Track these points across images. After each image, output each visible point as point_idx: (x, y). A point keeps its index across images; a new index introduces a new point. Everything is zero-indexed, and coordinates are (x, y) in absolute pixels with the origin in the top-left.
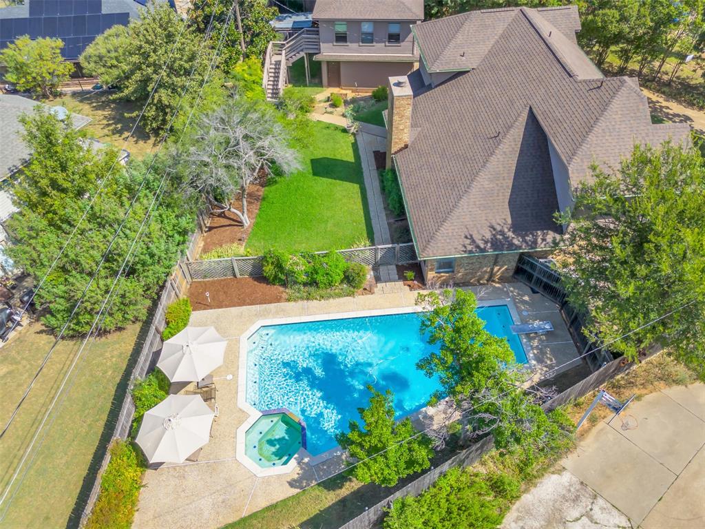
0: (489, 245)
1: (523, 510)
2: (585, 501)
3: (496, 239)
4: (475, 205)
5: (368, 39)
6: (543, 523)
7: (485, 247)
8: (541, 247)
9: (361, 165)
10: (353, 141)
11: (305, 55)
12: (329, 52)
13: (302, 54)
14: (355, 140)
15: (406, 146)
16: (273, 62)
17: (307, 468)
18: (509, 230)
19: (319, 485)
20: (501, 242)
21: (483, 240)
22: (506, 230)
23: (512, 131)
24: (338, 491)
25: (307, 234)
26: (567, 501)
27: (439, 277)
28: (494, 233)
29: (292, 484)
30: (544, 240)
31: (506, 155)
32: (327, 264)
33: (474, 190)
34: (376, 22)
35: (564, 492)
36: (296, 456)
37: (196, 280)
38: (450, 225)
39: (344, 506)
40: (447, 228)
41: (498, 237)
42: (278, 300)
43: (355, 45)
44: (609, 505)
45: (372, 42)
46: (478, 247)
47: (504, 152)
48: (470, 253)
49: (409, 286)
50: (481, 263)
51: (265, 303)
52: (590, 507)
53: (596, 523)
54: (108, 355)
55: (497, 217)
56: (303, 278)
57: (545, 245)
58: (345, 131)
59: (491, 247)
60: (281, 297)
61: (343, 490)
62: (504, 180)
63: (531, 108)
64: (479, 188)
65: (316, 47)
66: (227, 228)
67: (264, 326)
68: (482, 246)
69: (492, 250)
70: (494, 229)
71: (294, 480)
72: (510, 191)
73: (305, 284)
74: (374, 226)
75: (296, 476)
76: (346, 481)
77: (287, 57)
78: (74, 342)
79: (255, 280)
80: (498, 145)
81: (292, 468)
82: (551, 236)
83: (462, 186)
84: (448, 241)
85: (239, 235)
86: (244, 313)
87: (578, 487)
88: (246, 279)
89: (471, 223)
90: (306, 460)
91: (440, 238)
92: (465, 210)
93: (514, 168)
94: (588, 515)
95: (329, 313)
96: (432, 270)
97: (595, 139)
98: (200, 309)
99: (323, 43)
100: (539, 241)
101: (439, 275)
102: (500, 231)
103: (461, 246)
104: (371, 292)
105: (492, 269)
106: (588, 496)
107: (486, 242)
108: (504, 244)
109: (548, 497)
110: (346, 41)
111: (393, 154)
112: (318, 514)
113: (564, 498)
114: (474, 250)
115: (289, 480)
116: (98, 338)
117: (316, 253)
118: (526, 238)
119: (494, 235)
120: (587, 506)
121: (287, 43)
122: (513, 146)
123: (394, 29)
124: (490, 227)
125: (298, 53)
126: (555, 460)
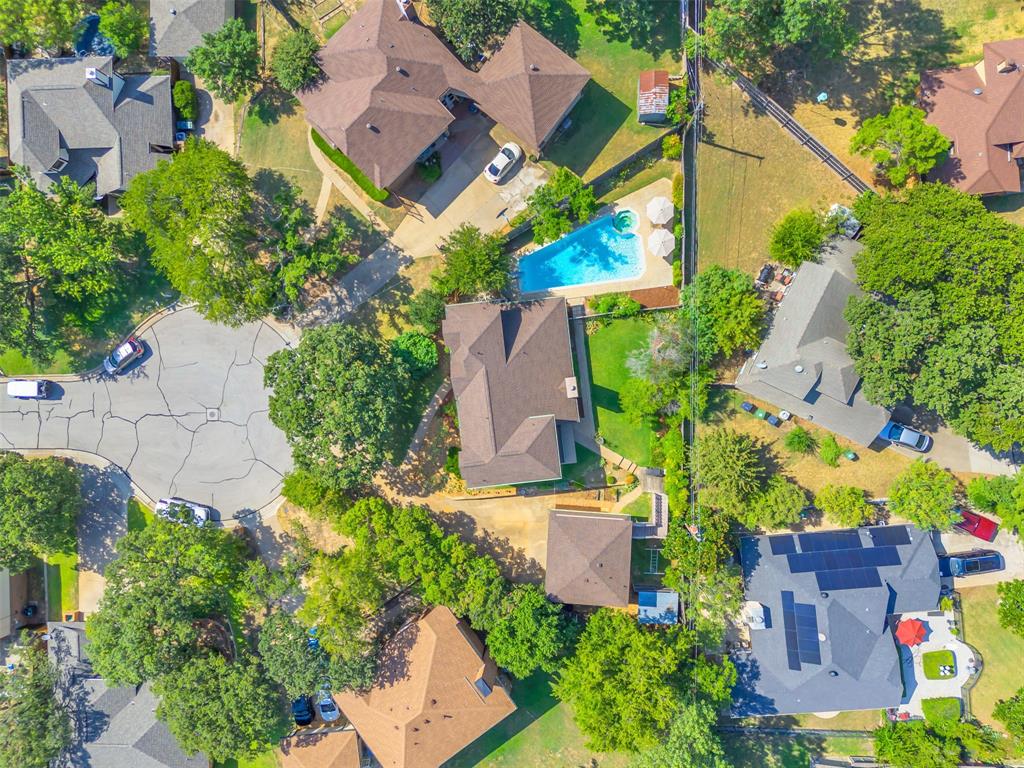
17: (612, 210)
21: (530, 310)
71: (615, 205)
75: (614, 208)
115: (618, 205)
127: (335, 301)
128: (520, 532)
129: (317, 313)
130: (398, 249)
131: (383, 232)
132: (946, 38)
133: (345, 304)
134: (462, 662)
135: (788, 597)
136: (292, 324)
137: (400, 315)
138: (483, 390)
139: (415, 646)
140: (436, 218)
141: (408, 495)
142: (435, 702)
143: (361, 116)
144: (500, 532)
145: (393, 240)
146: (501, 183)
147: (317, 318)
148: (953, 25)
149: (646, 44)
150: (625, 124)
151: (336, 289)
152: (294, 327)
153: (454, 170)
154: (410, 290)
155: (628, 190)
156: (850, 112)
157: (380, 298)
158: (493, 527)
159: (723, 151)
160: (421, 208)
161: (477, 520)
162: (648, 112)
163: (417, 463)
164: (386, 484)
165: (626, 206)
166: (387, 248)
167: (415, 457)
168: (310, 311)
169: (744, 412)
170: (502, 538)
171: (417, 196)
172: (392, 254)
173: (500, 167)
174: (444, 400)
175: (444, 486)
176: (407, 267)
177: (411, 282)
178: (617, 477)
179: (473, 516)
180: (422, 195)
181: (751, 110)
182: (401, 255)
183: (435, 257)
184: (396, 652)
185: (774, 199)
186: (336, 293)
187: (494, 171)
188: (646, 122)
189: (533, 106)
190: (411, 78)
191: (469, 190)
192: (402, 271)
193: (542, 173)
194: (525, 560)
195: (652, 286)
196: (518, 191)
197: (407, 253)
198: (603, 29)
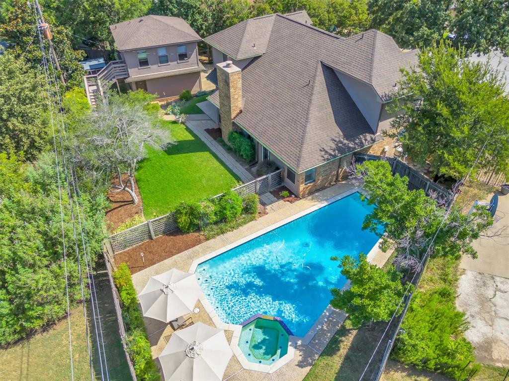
0: (337, 152)
1: (463, 305)
2: (490, 283)
3: (339, 147)
4: (317, 128)
5: (164, 60)
6: (479, 307)
7: (335, 154)
8: (366, 145)
9: (201, 140)
10: (185, 127)
11: (117, 81)
12: (136, 74)
13: (114, 80)
14: (186, 126)
15: (241, 112)
16: (91, 91)
17: (304, 349)
18: (344, 139)
19: (321, 355)
20: (342, 148)
21: (332, 149)
22: (342, 140)
23: (317, 78)
24: (339, 353)
25: (190, 193)
26: (481, 287)
27: (307, 188)
28: (336, 143)
29: (301, 365)
30: (366, 140)
31: (320, 93)
32: (230, 199)
33: (312, 120)
34: (168, 47)
35: (475, 283)
36: (290, 343)
37: (117, 253)
38: (307, 145)
39: (351, 361)
40: (306, 148)
41: (340, 145)
42: (199, 242)
43: (155, 67)
44: (504, 279)
45: (168, 62)
46: (330, 155)
47: (318, 92)
48: (328, 160)
49: (288, 201)
50: (331, 168)
51: (190, 248)
52: (495, 285)
53: (505, 292)
54: (65, 342)
55: (333, 133)
56: (214, 218)
57: (368, 143)
58: (175, 122)
59: (339, 153)
60: (200, 240)
61: (342, 350)
62: (326, 109)
63: (321, 62)
64: (314, 118)
65: (125, 73)
66: (120, 209)
67: (200, 264)
68: (333, 153)
69: (340, 155)
70: (335, 141)
71: (301, 362)
72: (333, 115)
73: (216, 223)
74: (236, 173)
75: (300, 358)
76: (339, 343)
77: (102, 85)
78: (21, 345)
79: (169, 236)
80: (313, 88)
81: (293, 354)
82: (368, 136)
83: (302, 120)
84: (311, 156)
85: (134, 210)
86: (177, 261)
87: (480, 276)
88: (161, 237)
89: (319, 141)
90: (299, 343)
91: (305, 156)
92: (312, 133)
93: (329, 100)
94: (497, 289)
95: (245, 236)
96: (302, 183)
97: (377, 65)
98: (136, 271)
99: (130, 68)
100: (364, 141)
101: (307, 186)
102: (339, 141)
103: (320, 157)
104: (266, 213)
105: (338, 172)
106: (488, 279)
107: (334, 151)
108: (345, 149)
109: (470, 290)
110: (148, 65)
111: (233, 119)
112: (336, 377)
113: (478, 287)
114: (329, 157)
115: (296, 363)
116: (45, 334)
117: (215, 197)
118: (356, 141)
119: (337, 145)
120: (493, 285)
121: (99, 75)
122: (322, 87)
123: (182, 50)
124: (331, 140)
125: (111, 80)
126: (456, 267)
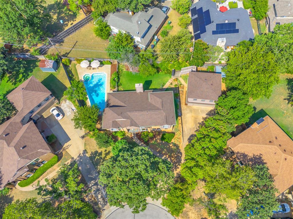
127: (95, 187)
128: (196, 119)
129: (99, 196)
130: (79, 156)
131: (71, 161)
132: (57, 3)
133: (98, 182)
134: (251, 134)
135: (214, 33)
136: (103, 210)
137: (105, 157)
138: (136, 113)
139: (246, 153)
140: (70, 140)
141: (181, 161)
142: (270, 142)
143: (16, 151)
144: (196, 126)
145: (75, 158)
146: (64, 115)
147: (102, 197)
148: (54, 2)
149: (32, 69)
150: (56, 76)
151: (91, 185)
152: (104, 209)
153: (54, 131)
154: (96, 152)
155: (77, 76)
156: (70, 22)
157: (97, 165)
158: (194, 128)
159: (72, 51)
160: (65, 145)
161: (191, 134)
162: (52, 65)
163: (167, 156)
164: (176, 170)
165: (82, 77)
166: (78, 161)
167: (165, 156)
168: (98, 200)
169: (154, 48)
170: (198, 125)
171: (61, 146)
172: (81, 159)
173: (57, 112)
174: (142, 142)
175: (177, 145)
176: (87, 153)
177: (93, 152)
178: (175, 84)
179: (190, 135)
180: (60, 144)
181: (61, 44)
182: (82, 155)
183: (85, 141)
184: (250, 163)
185: (90, 39)
186: (92, 186)
187: (58, 115)
188: (56, 69)
189: (36, 91)
190: (10, 133)
191: (63, 126)
192: (88, 155)
193: (64, 101)
194: (207, 117)
195: (110, 71)
196: (68, 110)
197: (82, 152)
198: (23, 81)
